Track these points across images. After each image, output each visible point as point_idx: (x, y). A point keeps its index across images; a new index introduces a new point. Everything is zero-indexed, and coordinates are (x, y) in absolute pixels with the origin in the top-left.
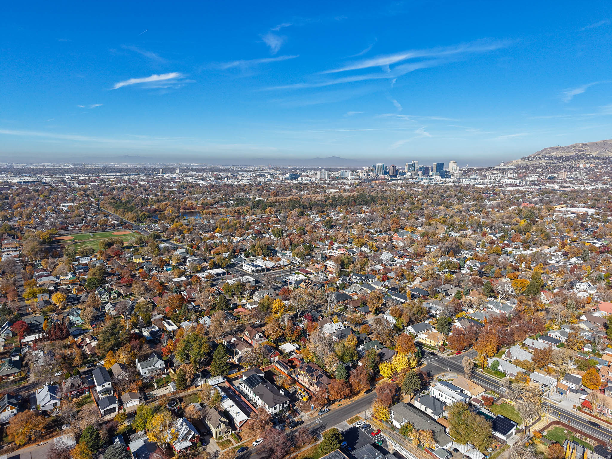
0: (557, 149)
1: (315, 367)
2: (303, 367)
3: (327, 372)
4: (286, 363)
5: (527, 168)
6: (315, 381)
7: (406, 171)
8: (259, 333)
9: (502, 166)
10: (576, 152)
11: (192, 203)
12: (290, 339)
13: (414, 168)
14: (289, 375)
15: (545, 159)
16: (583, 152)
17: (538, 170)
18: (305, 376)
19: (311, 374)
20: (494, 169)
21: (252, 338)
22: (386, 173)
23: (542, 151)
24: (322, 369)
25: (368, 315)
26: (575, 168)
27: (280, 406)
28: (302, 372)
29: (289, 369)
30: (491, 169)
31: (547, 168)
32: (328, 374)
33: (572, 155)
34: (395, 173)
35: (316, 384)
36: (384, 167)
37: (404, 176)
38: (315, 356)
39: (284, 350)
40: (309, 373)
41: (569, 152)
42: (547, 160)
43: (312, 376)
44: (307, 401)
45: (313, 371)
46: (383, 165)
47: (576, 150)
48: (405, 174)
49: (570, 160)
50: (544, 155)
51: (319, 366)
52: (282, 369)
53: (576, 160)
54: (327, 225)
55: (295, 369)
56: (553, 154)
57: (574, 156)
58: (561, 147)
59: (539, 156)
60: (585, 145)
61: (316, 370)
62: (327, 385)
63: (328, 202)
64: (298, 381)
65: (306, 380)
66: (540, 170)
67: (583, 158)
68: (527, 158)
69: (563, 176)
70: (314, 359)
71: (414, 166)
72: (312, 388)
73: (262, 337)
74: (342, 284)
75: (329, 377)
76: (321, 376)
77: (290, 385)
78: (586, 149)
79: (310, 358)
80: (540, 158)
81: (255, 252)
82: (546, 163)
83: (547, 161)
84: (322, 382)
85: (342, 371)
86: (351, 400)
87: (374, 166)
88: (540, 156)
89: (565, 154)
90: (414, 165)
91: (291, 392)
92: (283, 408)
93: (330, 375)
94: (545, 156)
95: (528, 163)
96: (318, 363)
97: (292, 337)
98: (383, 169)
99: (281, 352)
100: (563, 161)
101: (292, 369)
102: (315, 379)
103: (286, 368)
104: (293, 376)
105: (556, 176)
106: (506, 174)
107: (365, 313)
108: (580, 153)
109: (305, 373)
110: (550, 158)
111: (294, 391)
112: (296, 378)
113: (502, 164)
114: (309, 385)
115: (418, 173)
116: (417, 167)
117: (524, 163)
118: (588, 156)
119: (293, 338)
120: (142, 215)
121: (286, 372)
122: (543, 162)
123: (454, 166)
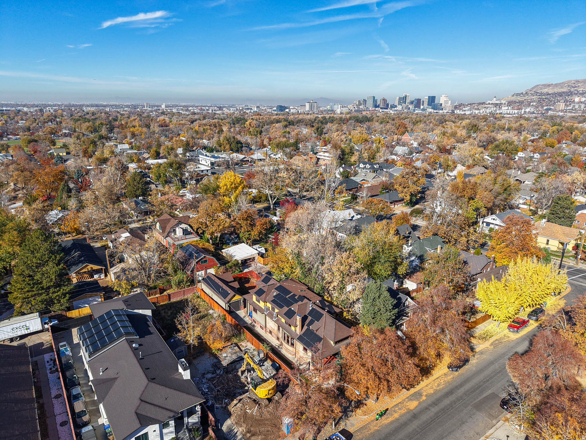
0: (549, 85)
1: (297, 290)
2: (265, 289)
3: (331, 303)
4: (226, 283)
5: (521, 102)
6: (298, 330)
7: (397, 104)
8: (184, 226)
9: (494, 101)
10: (569, 88)
11: (164, 120)
12: (247, 236)
13: (405, 101)
14: (230, 312)
15: (537, 95)
16: (576, 89)
17: (532, 104)
18: (271, 316)
19: (286, 309)
20: (487, 104)
21: (166, 234)
22: (376, 106)
23: (533, 88)
24: (318, 294)
25: (396, 206)
26: (570, 102)
27: (165, 425)
28: (262, 304)
29: (229, 297)
30: (483, 103)
31: (541, 102)
32: (337, 310)
33: (565, 91)
34: (385, 105)
35: (301, 339)
36: (375, 100)
37: (395, 109)
38: (300, 263)
39: (231, 256)
40: (281, 306)
41: (562, 87)
42: (539, 95)
43: (290, 314)
44: (270, 400)
45: (294, 300)
46: (374, 97)
47: (569, 86)
48: (396, 106)
49: (563, 96)
50: (535, 91)
51: (309, 288)
52: (215, 297)
53: (569, 95)
54: (317, 131)
55: (246, 296)
56: (545, 91)
57: (567, 92)
58: (552, 84)
59: (530, 92)
60: (578, 81)
61: (302, 298)
62: (336, 343)
63: (317, 120)
64: (251, 330)
65: (272, 325)
66: (535, 104)
67: (576, 94)
68: (518, 95)
69: (561, 107)
70: (298, 271)
71: (406, 100)
72: (287, 351)
73: (190, 233)
74: (344, 172)
75: (338, 317)
76: (317, 316)
77: (228, 339)
78: (579, 85)
79: (286, 271)
80: (532, 95)
81: (220, 146)
82: (539, 98)
83: (539, 97)
84: (321, 333)
85: (379, 303)
86: (412, 391)
87: (364, 100)
88: (532, 92)
89: (557, 90)
90: (406, 98)
91: (225, 363)
92: (177, 431)
93: (342, 313)
94: (537, 93)
95: (519, 98)
96: (307, 281)
97: (252, 233)
98: (374, 102)
99: (223, 261)
100: (556, 96)
101: (237, 297)
102: (299, 323)
103: (224, 294)
104: (242, 313)
105: (553, 108)
106: (499, 107)
107: (391, 203)
108: (572, 90)
109: (269, 305)
110: (541, 94)
111: (234, 357)
112: (248, 320)
113: (495, 99)
114: (282, 340)
115: (409, 106)
116: (408, 101)
117: (514, 98)
118: (581, 92)
119: (255, 233)
120: (99, 125)
121: (223, 304)
122: (535, 97)
123: (446, 100)
